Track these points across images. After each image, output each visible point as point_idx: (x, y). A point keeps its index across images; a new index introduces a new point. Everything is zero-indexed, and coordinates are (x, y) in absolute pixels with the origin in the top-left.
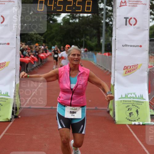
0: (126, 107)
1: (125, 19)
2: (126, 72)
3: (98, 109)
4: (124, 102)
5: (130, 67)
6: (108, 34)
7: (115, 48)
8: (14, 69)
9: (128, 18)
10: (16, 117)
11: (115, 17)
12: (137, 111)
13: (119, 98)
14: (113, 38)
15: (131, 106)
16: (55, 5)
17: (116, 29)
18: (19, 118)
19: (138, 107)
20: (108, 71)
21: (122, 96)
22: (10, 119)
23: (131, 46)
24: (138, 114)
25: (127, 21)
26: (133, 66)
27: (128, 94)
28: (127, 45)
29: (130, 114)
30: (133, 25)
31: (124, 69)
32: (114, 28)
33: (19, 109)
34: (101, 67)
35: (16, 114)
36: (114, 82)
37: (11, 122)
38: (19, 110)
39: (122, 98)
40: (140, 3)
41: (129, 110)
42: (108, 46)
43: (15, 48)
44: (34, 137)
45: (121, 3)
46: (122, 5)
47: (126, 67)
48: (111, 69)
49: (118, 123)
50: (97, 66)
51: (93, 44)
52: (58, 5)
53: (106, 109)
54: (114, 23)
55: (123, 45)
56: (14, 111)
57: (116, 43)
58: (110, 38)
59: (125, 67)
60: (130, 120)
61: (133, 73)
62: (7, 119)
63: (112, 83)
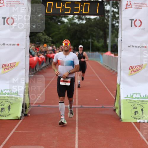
0: (132, 106)
1: (130, 21)
2: (131, 72)
3: (105, 108)
4: (130, 101)
5: (136, 67)
6: (114, 35)
7: (121, 49)
8: (24, 69)
9: (133, 20)
10: (26, 115)
11: (121, 19)
12: (142, 110)
13: (125, 97)
14: (119, 39)
15: (136, 105)
16: (63, 7)
17: (122, 31)
18: (28, 116)
19: (142, 106)
20: (114, 71)
21: (127, 96)
22: (20, 117)
23: (136, 47)
24: (143, 113)
25: (133, 22)
26: (138, 66)
27: (133, 94)
28: (132, 46)
29: (135, 112)
30: (138, 27)
31: (130, 69)
32: (120, 30)
33: (29, 107)
34: (108, 67)
35: (25, 112)
36: (120, 82)
37: (20, 119)
38: (28, 109)
39: (127, 97)
40: (144, 5)
41: (134, 108)
42: (114, 47)
43: (24, 48)
44: (44, 135)
45: (126, 6)
46: (127, 7)
47: (132, 67)
48: (117, 69)
49: (123, 121)
50: (104, 66)
51: (100, 45)
52: (66, 7)
53: (113, 108)
54: (120, 25)
55: (128, 46)
56: (24, 109)
57: (122, 44)
58: (116, 39)
59: (130, 67)
60: (135, 118)
61: (138, 72)
62: (17, 117)
63: (118, 82)
